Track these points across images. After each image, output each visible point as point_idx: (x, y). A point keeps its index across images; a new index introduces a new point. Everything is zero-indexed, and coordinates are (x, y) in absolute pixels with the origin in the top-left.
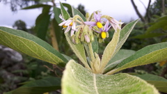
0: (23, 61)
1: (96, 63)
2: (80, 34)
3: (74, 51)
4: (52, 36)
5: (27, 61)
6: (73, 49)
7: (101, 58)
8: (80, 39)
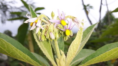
0: (8, 60)
1: (62, 60)
2: (46, 32)
3: (42, 49)
4: (30, 40)
5: (11, 60)
6: (40, 46)
7: (66, 56)
8: (45, 36)
